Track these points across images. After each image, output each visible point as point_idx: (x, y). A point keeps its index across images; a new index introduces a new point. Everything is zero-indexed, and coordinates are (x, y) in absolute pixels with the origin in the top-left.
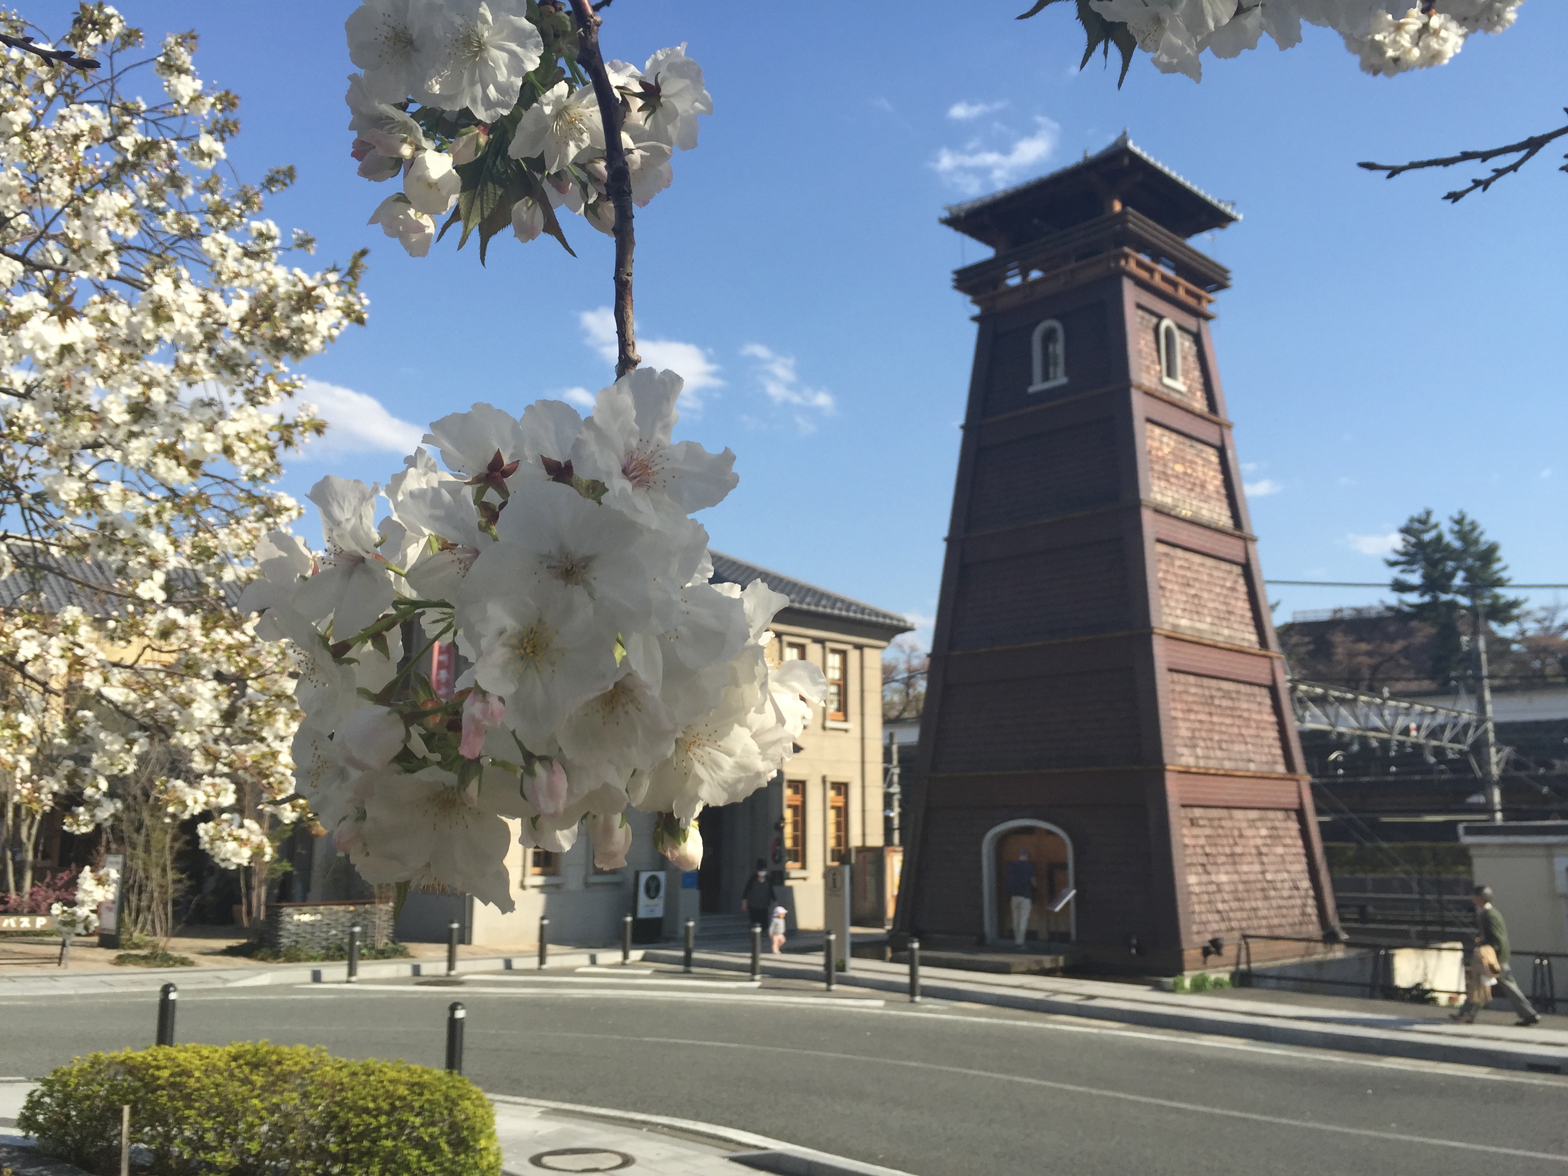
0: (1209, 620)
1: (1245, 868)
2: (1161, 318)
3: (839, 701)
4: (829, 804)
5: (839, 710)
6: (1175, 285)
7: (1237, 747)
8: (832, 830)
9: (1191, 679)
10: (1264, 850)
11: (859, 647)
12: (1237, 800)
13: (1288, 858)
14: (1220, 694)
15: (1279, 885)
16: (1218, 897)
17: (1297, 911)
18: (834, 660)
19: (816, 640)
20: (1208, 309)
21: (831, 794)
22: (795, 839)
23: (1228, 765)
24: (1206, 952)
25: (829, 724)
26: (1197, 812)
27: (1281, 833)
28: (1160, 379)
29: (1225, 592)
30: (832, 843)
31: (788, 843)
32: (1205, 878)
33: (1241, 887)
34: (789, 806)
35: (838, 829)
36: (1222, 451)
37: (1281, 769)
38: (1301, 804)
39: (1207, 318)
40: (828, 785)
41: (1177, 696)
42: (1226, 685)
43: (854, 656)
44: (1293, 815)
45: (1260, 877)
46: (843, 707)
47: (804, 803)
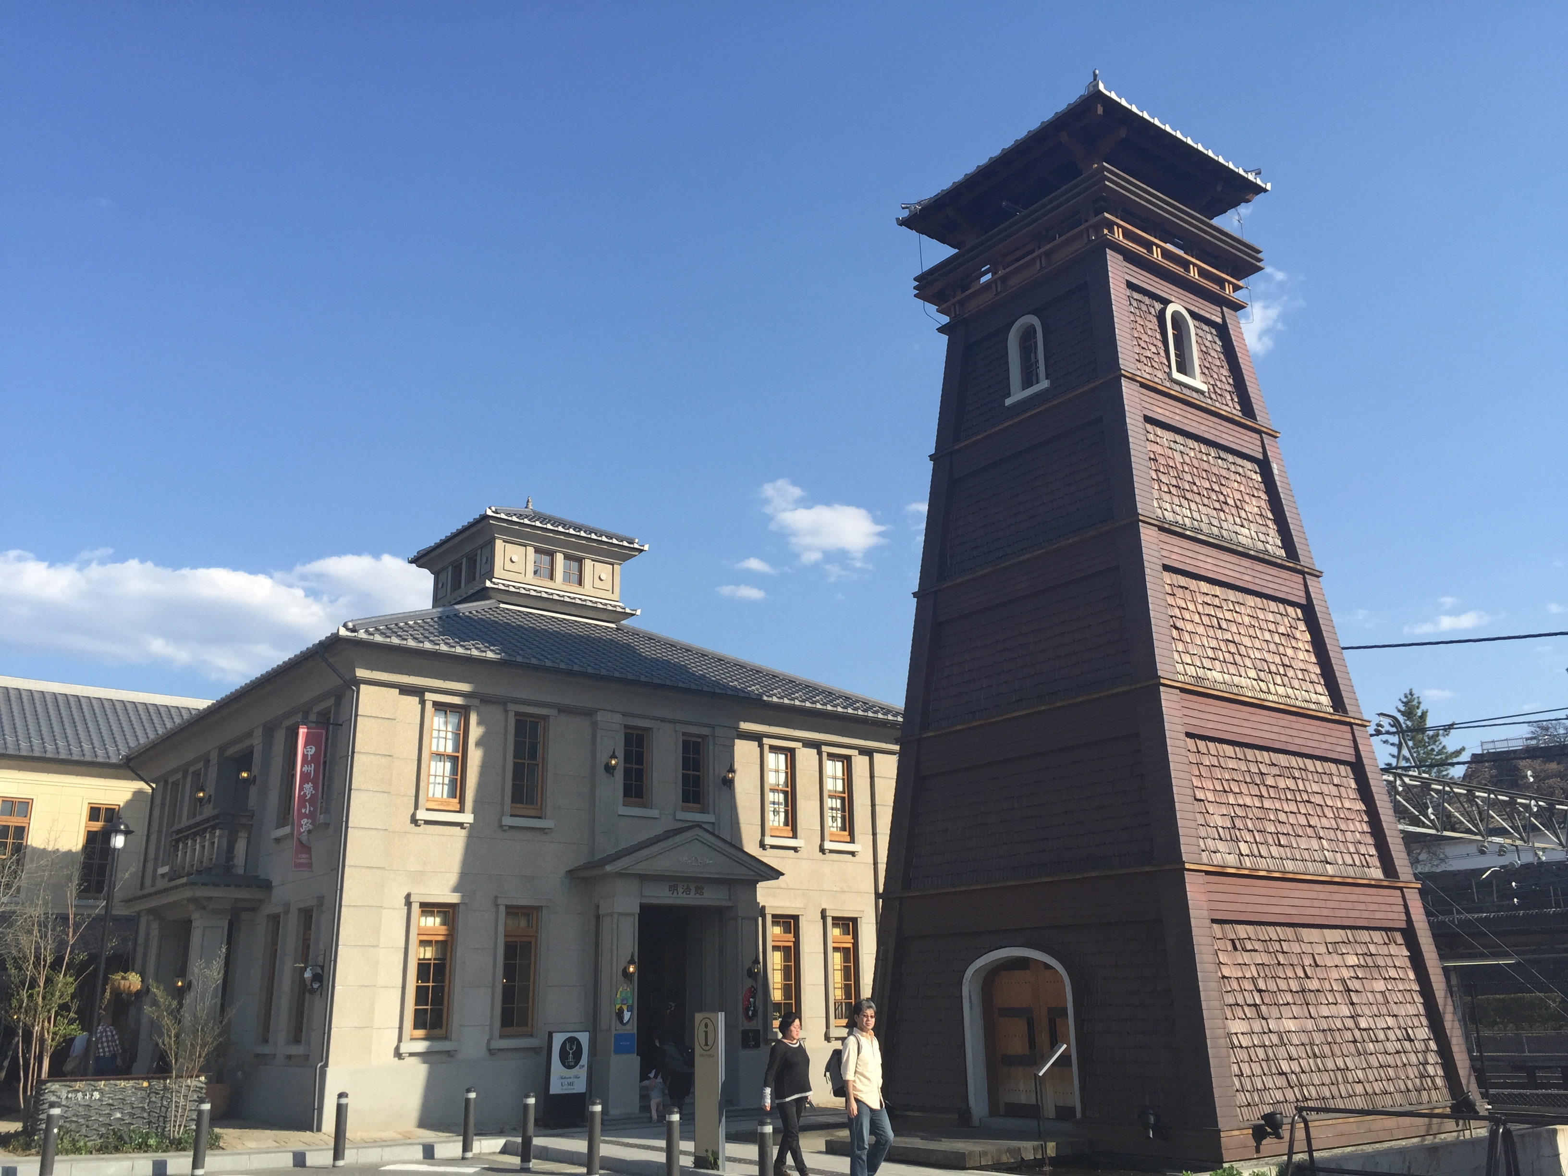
0: (1252, 674)
1: (1325, 1011)
2: (1166, 302)
3: (843, 818)
4: (830, 945)
5: (843, 828)
6: (1186, 265)
7: (1304, 843)
8: (837, 978)
9: (1229, 750)
10: (1354, 985)
11: (868, 753)
12: (1308, 914)
13: (1393, 997)
14: (1275, 771)
15: (1381, 1036)
16: (1281, 1052)
17: (1412, 1072)
18: (834, 769)
19: (808, 744)
20: (1238, 296)
21: (835, 932)
22: (786, 990)
23: (1290, 866)
24: (1259, 1134)
25: (828, 845)
26: (1242, 931)
27: (1380, 961)
28: (1169, 374)
29: (1277, 638)
30: (837, 994)
31: (777, 995)
32: (1257, 1026)
33: (1318, 1038)
34: (776, 948)
35: (846, 977)
36: (1264, 466)
37: (1377, 873)
38: (1409, 921)
39: (1237, 307)
40: (829, 921)
41: (1204, 772)
42: (1282, 760)
43: (860, 763)
44: (1400, 939)
45: (1350, 1023)
46: (848, 825)
47: (797, 943)
